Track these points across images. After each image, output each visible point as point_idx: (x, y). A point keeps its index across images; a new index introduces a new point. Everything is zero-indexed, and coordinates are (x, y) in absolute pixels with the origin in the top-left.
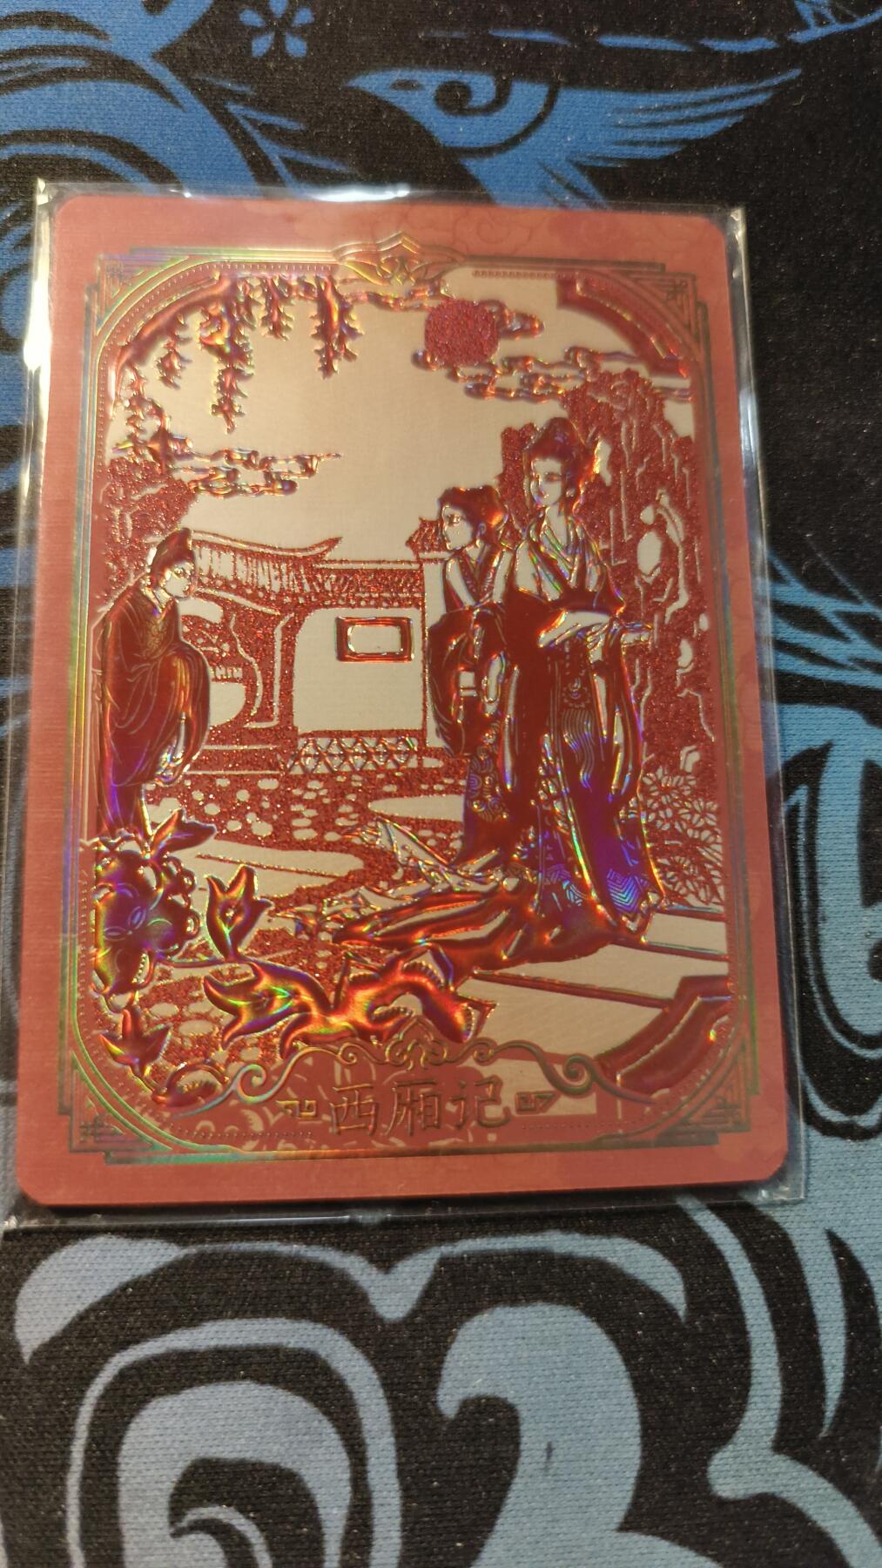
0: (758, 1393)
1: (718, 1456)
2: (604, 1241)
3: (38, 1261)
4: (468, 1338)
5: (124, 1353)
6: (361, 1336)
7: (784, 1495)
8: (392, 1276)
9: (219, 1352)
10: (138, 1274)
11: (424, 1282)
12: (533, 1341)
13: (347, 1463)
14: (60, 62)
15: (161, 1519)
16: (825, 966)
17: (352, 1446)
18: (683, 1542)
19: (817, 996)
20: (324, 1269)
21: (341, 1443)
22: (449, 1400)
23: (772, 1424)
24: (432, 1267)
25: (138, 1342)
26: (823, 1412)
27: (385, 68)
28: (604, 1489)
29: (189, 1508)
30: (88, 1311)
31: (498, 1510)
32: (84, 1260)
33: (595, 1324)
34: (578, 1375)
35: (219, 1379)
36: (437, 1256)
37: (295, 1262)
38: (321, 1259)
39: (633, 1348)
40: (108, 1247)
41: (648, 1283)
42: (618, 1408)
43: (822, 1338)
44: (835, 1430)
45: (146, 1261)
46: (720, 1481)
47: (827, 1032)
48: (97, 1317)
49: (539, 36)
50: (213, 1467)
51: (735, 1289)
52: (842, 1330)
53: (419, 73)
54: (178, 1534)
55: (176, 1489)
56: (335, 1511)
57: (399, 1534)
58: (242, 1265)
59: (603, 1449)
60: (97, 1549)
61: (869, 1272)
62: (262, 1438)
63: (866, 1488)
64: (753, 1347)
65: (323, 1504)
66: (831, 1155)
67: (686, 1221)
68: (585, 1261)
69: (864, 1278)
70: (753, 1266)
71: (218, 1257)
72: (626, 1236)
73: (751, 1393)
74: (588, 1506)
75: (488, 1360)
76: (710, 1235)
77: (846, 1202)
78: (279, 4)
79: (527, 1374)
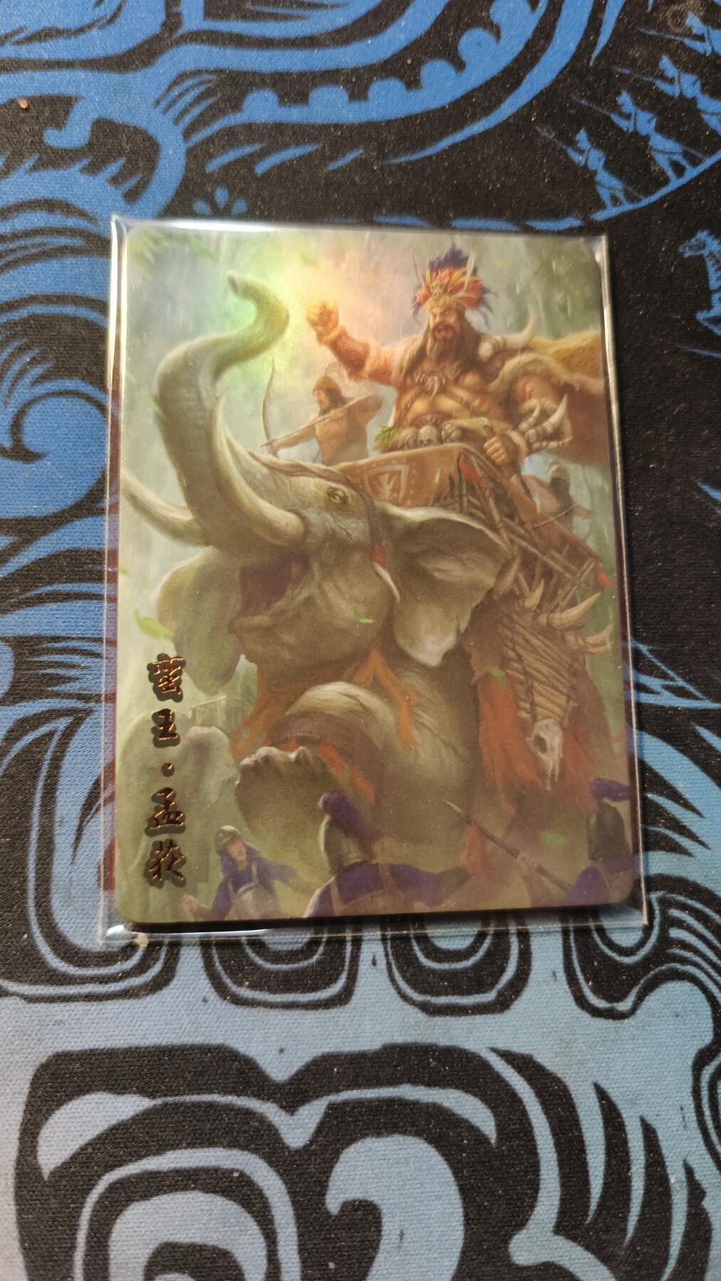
0: (545, 1194)
1: (517, 1237)
2: (441, 1091)
3: (53, 1110)
4: (347, 1160)
5: (112, 1173)
6: (274, 1159)
7: (561, 1263)
8: (295, 1117)
9: (177, 1172)
10: (121, 1118)
11: (318, 1121)
12: (391, 1161)
13: (264, 1245)
14: (63, 241)
17: (268, 1233)
20: (249, 1113)
21: (260, 1232)
22: (333, 1203)
23: (554, 1215)
24: (323, 1111)
25: (121, 1165)
26: (589, 1207)
28: (439, 1260)
29: (156, 1275)
30: (87, 1145)
32: (84, 1110)
33: (433, 1149)
34: (422, 1184)
35: (177, 1190)
36: (327, 1102)
37: (228, 1108)
38: (247, 1106)
39: (460, 1165)
40: (100, 1101)
41: (471, 1120)
42: (449, 1206)
43: (589, 1157)
44: (596, 1219)
45: (127, 1109)
46: (517, 1253)
47: (597, 945)
48: (94, 1149)
50: (173, 1248)
51: (530, 1124)
52: (603, 1151)
55: (149, 1262)
56: (256, 1276)
58: (193, 1112)
59: (438, 1233)
61: (622, 1111)
62: (206, 1229)
63: (617, 1258)
64: (542, 1163)
65: (248, 1272)
66: (597, 1031)
67: (498, 1079)
68: (428, 1105)
69: (619, 1115)
70: (543, 1109)
71: (177, 1106)
72: (456, 1088)
73: (539, 1195)
74: (427, 1272)
75: (361, 1175)
76: (513, 1087)
77: (607, 1063)
78: (222, 197)
79: (387, 1184)
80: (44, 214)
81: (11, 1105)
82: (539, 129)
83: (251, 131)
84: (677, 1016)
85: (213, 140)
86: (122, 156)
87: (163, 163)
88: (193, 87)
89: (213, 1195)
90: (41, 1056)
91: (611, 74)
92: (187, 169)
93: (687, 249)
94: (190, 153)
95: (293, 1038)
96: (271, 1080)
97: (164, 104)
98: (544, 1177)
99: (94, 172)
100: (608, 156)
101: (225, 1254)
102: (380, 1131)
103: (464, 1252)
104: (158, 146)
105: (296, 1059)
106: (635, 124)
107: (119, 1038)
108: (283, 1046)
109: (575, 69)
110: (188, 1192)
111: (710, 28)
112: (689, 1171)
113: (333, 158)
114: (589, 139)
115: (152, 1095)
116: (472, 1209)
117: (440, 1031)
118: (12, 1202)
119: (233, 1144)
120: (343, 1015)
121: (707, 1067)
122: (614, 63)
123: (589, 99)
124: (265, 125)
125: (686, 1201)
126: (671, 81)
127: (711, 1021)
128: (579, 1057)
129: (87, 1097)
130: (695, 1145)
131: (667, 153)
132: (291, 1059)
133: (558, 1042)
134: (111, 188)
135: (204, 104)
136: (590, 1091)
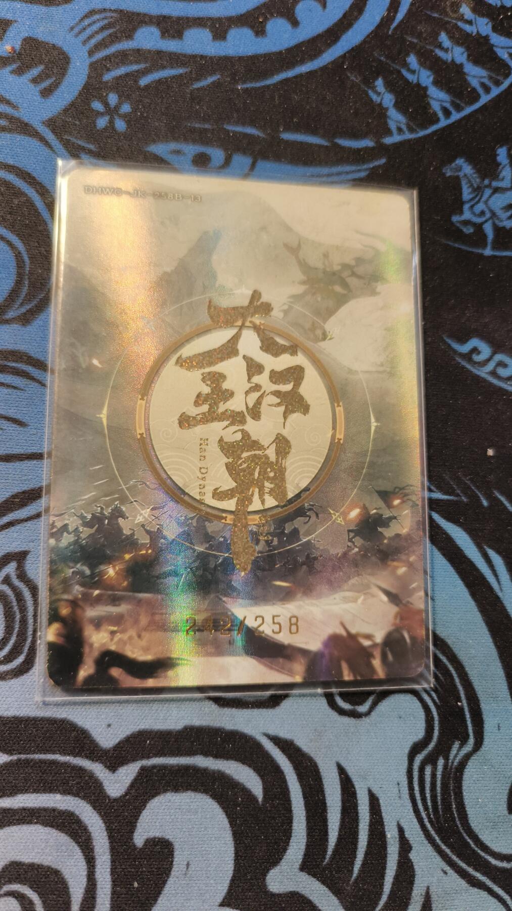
0: (295, 841)
1: (272, 871)
2: (225, 762)
4: (152, 808)
6: (97, 804)
7: (303, 893)
8: (115, 774)
9: (25, 810)
11: (132, 778)
12: (184, 811)
13: (85, 867)
17: (89, 859)
20: (81, 770)
21: (83, 857)
22: (139, 839)
23: (300, 857)
24: (137, 771)
26: (326, 852)
27: (166, 141)
28: (214, 885)
31: (159, 893)
33: (216, 803)
34: (206, 828)
35: (23, 823)
36: (140, 765)
37: (66, 765)
38: (80, 765)
39: (234, 816)
41: (245, 784)
42: (224, 845)
43: (329, 815)
44: (331, 862)
46: (272, 884)
49: (250, 130)
50: (18, 865)
51: (288, 789)
52: (340, 811)
53: (185, 146)
56: (78, 890)
57: (109, 902)
58: (40, 767)
59: (215, 865)
61: (355, 783)
62: (44, 853)
63: (345, 891)
64: (294, 818)
65: (72, 886)
66: (342, 726)
67: (267, 755)
68: (214, 772)
69: (353, 786)
70: (298, 778)
71: (27, 761)
72: (236, 760)
73: (291, 841)
74: (205, 893)
75: (161, 819)
76: (278, 762)
77: (347, 748)
78: (113, 100)
79: (180, 827)
82: (349, 75)
83: (139, 54)
84: (400, 718)
85: (110, 58)
86: (42, 64)
87: (71, 70)
88: (99, 20)
89: (50, 829)
91: (404, 40)
92: (89, 77)
93: (449, 170)
94: (93, 66)
95: (119, 717)
96: (100, 747)
97: (76, 30)
98: (293, 828)
99: (20, 73)
100: (397, 98)
101: (57, 873)
102: (177, 788)
103: (233, 881)
104: (69, 59)
105: (119, 732)
106: (418, 78)
108: (111, 722)
109: (379, 34)
110: (32, 825)
111: (477, 16)
112: (401, 831)
113: (198, 80)
114: (384, 85)
115: (9, 752)
116: (241, 848)
117: (227, 719)
119: (66, 792)
120: (157, 702)
121: (418, 755)
122: (407, 34)
123: (387, 57)
124: (149, 51)
125: (397, 852)
126: (446, 50)
127: (424, 722)
128: (327, 743)
130: (406, 811)
131: (439, 101)
132: (116, 732)
133: (313, 731)
134: (31, 86)
135: (106, 33)
136: (333, 768)
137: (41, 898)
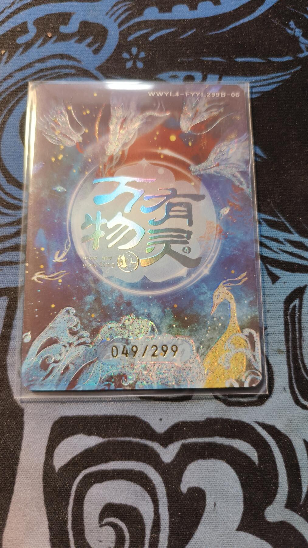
0: (281, 489)
1: (268, 508)
2: (233, 440)
3: (60, 441)
4: (190, 469)
5: (86, 470)
6: (157, 467)
7: (289, 522)
8: (167, 449)
9: (114, 471)
10: (90, 446)
11: (177, 451)
12: (210, 470)
13: (153, 506)
14: (67, 71)
15: (97, 522)
16: (304, 356)
17: (154, 501)
18: (257, 535)
19: (301, 365)
20: (146, 446)
21: (151, 499)
22: (184, 488)
23: (285, 499)
24: (179, 447)
25: (90, 467)
26: (301, 496)
27: (167, 71)
28: (232, 517)
29: (104, 518)
30: (75, 457)
31: (199, 522)
32: (74, 442)
33: (229, 466)
34: (224, 482)
35: (114, 479)
36: (181, 443)
37: (137, 444)
38: (145, 443)
39: (241, 474)
40: (81, 438)
41: (246, 454)
42: (236, 492)
43: (301, 473)
44: (305, 502)
45: (92, 442)
46: (268, 516)
48: (78, 459)
49: (216, 59)
50: (112, 506)
51: (274, 456)
53: (178, 73)
54: (101, 526)
55: (101, 512)
56: (149, 520)
57: (168, 528)
58: (121, 445)
59: (231, 505)
60: (77, 530)
62: (127, 497)
64: (279, 475)
65: (145, 518)
66: (305, 416)
67: (258, 435)
68: (227, 446)
70: (280, 450)
71: (114, 442)
72: (240, 439)
73: (278, 489)
74: (227, 522)
75: (196, 476)
76: (266, 440)
78: (134, 51)
79: (208, 480)
80: (59, 60)
81: (42, 438)
82: (273, 20)
83: (147, 24)
85: (131, 28)
86: (92, 35)
87: (109, 37)
88: (122, 7)
89: (130, 482)
90: (55, 417)
92: (120, 39)
94: (120, 33)
95: (166, 414)
96: (157, 433)
97: (110, 14)
98: (280, 481)
99: (80, 42)
100: (303, 31)
101: (135, 510)
102: (204, 457)
103: (243, 514)
104: (107, 31)
105: (167, 424)
107: (89, 411)
108: (161, 418)
110: (119, 480)
113: (184, 33)
114: (295, 24)
115: (104, 437)
116: (247, 494)
117: (232, 413)
118: (42, 482)
119: (138, 460)
120: (188, 404)
123: (294, 8)
124: (153, 21)
128: (296, 427)
129: (75, 436)
132: (165, 423)
133: (286, 420)
134: (87, 48)
135: (127, 14)
136: (301, 443)
137: (127, 526)
